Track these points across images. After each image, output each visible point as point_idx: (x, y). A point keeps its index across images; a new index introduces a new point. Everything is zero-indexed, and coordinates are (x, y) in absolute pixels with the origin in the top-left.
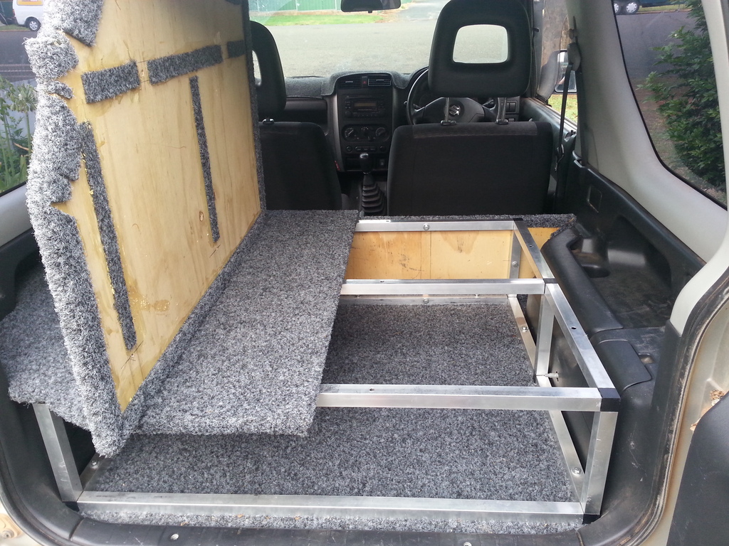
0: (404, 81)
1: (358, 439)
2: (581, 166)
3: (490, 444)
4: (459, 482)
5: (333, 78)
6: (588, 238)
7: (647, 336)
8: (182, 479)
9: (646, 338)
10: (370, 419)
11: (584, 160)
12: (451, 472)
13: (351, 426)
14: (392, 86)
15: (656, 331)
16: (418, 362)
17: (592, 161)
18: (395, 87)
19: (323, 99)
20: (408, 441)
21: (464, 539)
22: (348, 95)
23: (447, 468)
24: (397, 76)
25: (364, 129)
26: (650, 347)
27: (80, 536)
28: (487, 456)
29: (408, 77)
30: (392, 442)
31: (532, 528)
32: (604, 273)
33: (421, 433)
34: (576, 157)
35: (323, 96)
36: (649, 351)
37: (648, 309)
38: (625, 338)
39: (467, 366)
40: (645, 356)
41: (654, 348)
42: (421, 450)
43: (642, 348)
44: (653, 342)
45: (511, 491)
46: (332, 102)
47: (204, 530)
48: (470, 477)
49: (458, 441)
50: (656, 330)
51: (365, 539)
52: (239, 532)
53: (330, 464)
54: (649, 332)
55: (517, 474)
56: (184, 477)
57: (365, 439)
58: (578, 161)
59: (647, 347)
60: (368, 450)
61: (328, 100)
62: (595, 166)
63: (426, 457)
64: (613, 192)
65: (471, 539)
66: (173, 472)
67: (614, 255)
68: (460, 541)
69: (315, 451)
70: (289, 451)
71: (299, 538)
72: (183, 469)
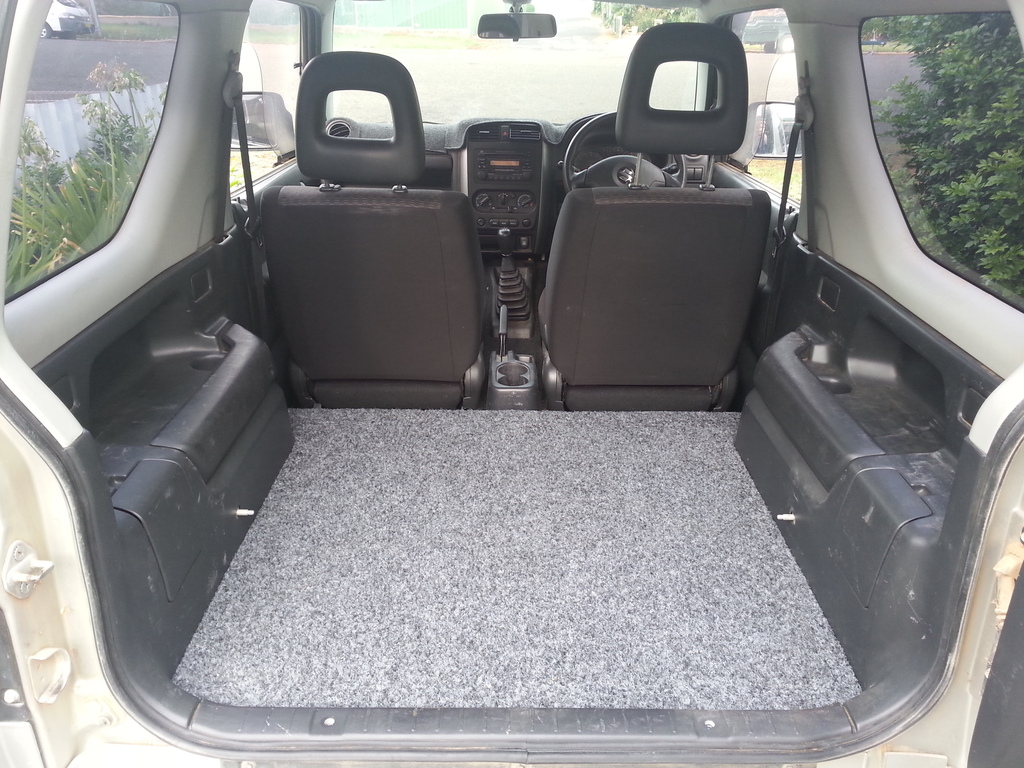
0: (557, 134)
1: (546, 599)
2: (808, 252)
3: (716, 603)
4: (684, 650)
5: (462, 126)
6: (820, 343)
7: (916, 463)
8: (321, 649)
9: (917, 465)
10: (557, 573)
11: (811, 243)
12: (671, 638)
13: (533, 583)
14: (543, 139)
15: (926, 458)
16: (607, 502)
17: (823, 245)
18: (546, 142)
19: (447, 154)
20: (611, 600)
21: (705, 717)
22: (482, 149)
23: (666, 633)
24: (548, 127)
25: (502, 195)
26: (924, 476)
27: (202, 722)
28: (714, 618)
29: (563, 129)
30: (590, 601)
31: (784, 704)
32: (844, 388)
33: (626, 590)
34: (799, 241)
35: (447, 150)
36: (924, 481)
37: (907, 432)
38: (890, 465)
39: (671, 506)
40: (920, 487)
41: (929, 477)
42: (629, 612)
43: (914, 478)
44: (925, 470)
45: (751, 660)
46: (459, 159)
47: (368, 712)
48: (697, 643)
49: (674, 599)
50: (926, 456)
51: (580, 719)
52: (415, 713)
53: (515, 628)
54: (918, 459)
55: (756, 638)
56: (325, 647)
57: (555, 598)
58: (803, 245)
59: (919, 476)
60: (560, 611)
61: (453, 155)
62: (829, 253)
63: (636, 620)
64: (856, 286)
65: (714, 716)
66: (308, 640)
67: (855, 366)
68: (699, 719)
69: (493, 614)
70: (457, 613)
71: (494, 719)
72: (321, 638)
